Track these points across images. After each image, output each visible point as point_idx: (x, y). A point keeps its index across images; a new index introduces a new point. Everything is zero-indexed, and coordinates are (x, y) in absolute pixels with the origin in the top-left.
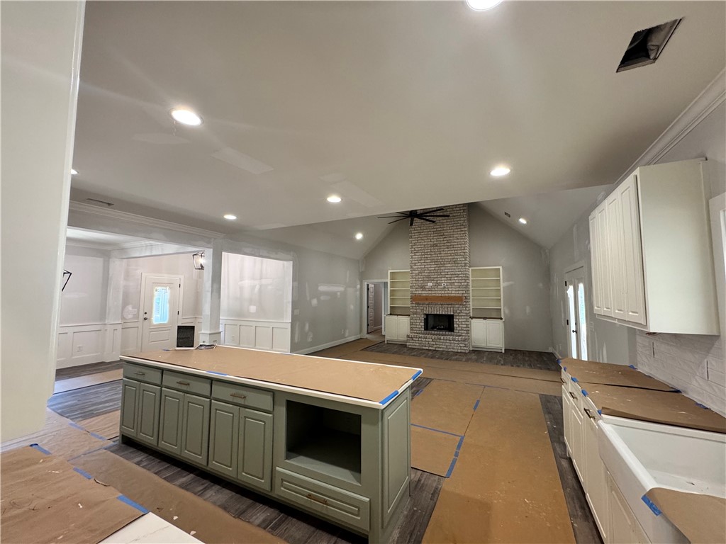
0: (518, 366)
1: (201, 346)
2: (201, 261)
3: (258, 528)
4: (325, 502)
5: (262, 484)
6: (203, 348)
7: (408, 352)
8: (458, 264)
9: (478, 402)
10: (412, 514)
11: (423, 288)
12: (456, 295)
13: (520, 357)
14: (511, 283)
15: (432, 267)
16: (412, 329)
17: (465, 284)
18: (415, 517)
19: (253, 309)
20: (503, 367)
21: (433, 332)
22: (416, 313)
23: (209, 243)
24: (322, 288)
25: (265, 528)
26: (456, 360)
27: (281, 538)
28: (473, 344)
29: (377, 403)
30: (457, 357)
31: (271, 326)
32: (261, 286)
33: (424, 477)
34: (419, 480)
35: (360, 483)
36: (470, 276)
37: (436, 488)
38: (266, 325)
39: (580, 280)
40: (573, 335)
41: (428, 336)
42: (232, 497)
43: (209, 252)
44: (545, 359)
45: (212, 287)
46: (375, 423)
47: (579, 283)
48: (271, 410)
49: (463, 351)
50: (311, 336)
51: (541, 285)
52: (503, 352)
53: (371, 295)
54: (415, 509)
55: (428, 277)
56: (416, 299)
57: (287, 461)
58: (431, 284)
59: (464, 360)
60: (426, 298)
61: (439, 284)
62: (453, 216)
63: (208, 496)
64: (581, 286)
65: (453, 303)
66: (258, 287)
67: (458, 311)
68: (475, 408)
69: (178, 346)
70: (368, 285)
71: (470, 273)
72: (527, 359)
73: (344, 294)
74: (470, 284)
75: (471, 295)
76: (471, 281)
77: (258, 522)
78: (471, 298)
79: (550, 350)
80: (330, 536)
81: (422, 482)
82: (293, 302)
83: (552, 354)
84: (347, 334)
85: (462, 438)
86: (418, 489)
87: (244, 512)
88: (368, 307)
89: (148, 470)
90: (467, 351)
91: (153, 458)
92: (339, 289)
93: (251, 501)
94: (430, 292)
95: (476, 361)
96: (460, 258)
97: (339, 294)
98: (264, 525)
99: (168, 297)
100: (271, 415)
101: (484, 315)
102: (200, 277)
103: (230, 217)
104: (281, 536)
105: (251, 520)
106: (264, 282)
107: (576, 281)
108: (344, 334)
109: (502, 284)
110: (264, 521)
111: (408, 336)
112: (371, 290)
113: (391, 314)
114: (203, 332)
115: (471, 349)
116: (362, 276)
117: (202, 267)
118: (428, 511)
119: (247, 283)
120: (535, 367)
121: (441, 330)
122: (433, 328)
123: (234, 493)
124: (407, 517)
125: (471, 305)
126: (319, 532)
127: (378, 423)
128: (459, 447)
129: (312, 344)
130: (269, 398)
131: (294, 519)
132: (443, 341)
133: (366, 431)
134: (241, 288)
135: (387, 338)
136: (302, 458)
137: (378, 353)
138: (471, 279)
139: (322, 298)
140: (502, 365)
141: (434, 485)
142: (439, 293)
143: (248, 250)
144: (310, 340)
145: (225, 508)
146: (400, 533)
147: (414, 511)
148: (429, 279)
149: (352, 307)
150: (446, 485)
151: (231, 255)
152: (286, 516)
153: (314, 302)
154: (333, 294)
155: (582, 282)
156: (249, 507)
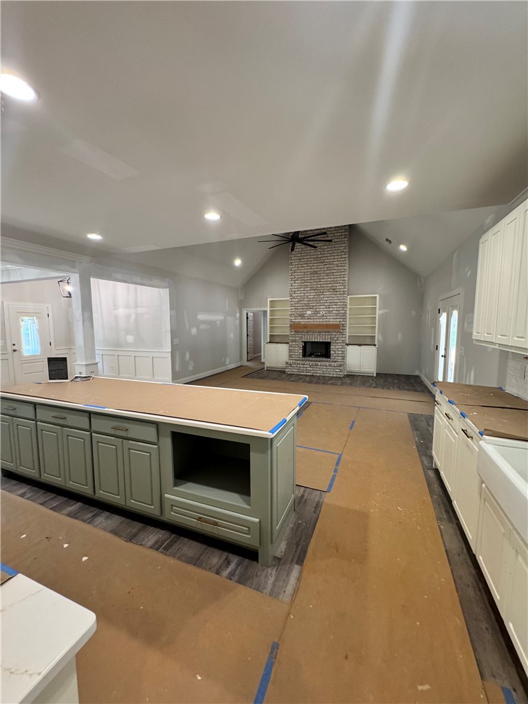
0: (388, 389)
1: (76, 377)
2: (69, 288)
3: (151, 550)
4: (216, 524)
5: (151, 509)
6: (78, 380)
7: (288, 377)
8: (337, 292)
9: (353, 422)
10: (297, 526)
11: (302, 316)
12: (334, 323)
13: (390, 380)
14: (387, 310)
15: (312, 295)
16: (290, 356)
17: (343, 312)
18: (300, 529)
19: (130, 339)
20: (375, 389)
21: (311, 359)
22: (295, 341)
23: (74, 267)
24: (201, 317)
25: (157, 550)
26: (332, 384)
27: (174, 557)
28: (348, 369)
29: (267, 433)
30: (333, 381)
31: (151, 355)
32: (137, 315)
33: (307, 492)
34: (303, 496)
35: (250, 505)
36: (348, 304)
37: (319, 502)
38: (145, 354)
39: (454, 308)
40: (441, 360)
41: (306, 363)
42: (122, 522)
43: (75, 277)
44: (412, 381)
45: (83, 315)
46: (264, 451)
47: (453, 310)
48: (156, 441)
49: (338, 376)
50: (193, 365)
51: (414, 313)
52: (375, 375)
53: (251, 324)
54: (300, 522)
55: (307, 305)
56: (294, 326)
57: (176, 488)
58: (310, 312)
59: (339, 384)
60: (305, 326)
61: (318, 312)
62: (335, 242)
63: (98, 522)
64: (455, 314)
65: (330, 330)
66: (133, 316)
67: (335, 339)
68: (351, 428)
69: (50, 379)
70: (247, 314)
71: (348, 301)
72: (396, 381)
73: (224, 322)
74: (348, 312)
75: (348, 323)
76: (348, 309)
77: (150, 543)
78: (348, 325)
79: (417, 373)
80: (221, 552)
81: (305, 497)
82: (172, 332)
83: (417, 377)
84: (227, 362)
85: (340, 456)
86: (301, 505)
87: (135, 535)
88: (248, 335)
89: (33, 501)
90: (342, 376)
91: (37, 489)
92: (218, 318)
93: (142, 525)
94: (309, 320)
95: (351, 384)
96: (339, 287)
97: (218, 322)
98: (156, 547)
99: (37, 328)
100: (156, 446)
101: (359, 342)
102: (70, 305)
103: (95, 237)
104: (173, 555)
105: (143, 543)
106: (140, 310)
107: (450, 308)
108: (225, 362)
109: (378, 312)
110: (156, 542)
111: (287, 363)
112: (250, 318)
113: (270, 342)
114: (78, 363)
115: (346, 374)
116: (242, 305)
117: (70, 295)
118: (312, 524)
119: (121, 312)
120: (404, 389)
121: (318, 356)
122: (310, 355)
123: (124, 519)
124: (292, 529)
125: (348, 332)
126: (210, 549)
127: (267, 450)
128: (338, 463)
129: (194, 373)
130: (153, 430)
131: (186, 539)
132: (321, 367)
133: (255, 458)
134: (116, 317)
135: (267, 365)
136: (190, 484)
137: (259, 380)
138: (348, 307)
139: (202, 327)
140: (374, 387)
141: (317, 499)
142: (317, 321)
143: (119, 276)
144: (191, 368)
145: (115, 532)
146: (287, 545)
147: (299, 524)
148: (309, 307)
149: (232, 336)
150: (328, 499)
151: (101, 281)
152: (178, 537)
153: (194, 331)
154: (212, 323)
155: (457, 309)
156: (140, 530)
